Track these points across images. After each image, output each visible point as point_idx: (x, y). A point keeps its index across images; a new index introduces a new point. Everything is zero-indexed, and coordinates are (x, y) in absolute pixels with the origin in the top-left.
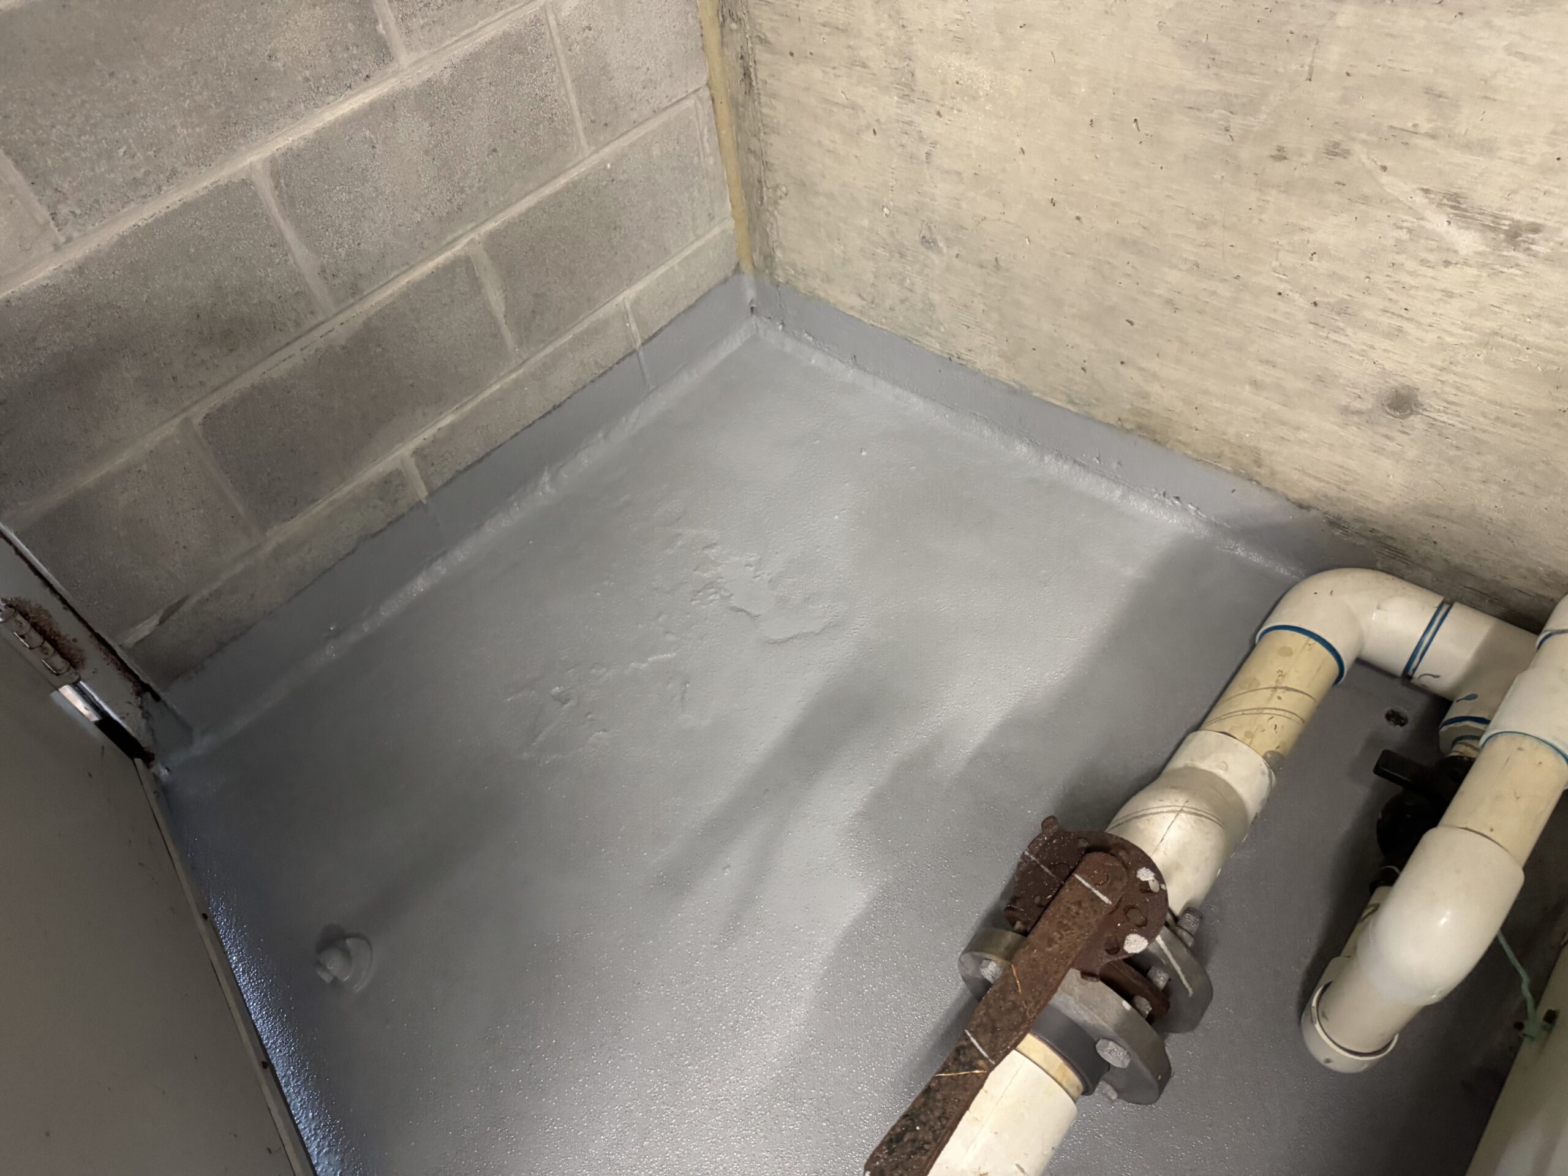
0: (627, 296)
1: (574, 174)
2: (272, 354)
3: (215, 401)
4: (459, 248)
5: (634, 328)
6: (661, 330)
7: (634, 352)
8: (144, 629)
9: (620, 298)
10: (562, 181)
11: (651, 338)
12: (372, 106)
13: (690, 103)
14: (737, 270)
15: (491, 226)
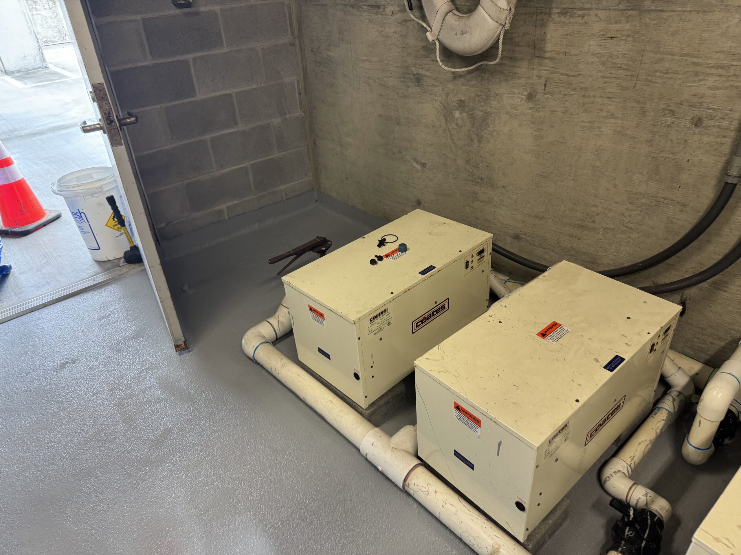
0: (283, 187)
1: (273, 156)
2: (202, 175)
3: (189, 181)
4: (245, 165)
5: (284, 195)
6: (291, 198)
7: (283, 201)
8: (163, 225)
9: (281, 187)
10: (270, 157)
11: (288, 199)
12: (232, 133)
13: (303, 148)
14: (313, 189)
15: (252, 162)
